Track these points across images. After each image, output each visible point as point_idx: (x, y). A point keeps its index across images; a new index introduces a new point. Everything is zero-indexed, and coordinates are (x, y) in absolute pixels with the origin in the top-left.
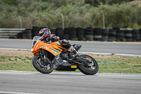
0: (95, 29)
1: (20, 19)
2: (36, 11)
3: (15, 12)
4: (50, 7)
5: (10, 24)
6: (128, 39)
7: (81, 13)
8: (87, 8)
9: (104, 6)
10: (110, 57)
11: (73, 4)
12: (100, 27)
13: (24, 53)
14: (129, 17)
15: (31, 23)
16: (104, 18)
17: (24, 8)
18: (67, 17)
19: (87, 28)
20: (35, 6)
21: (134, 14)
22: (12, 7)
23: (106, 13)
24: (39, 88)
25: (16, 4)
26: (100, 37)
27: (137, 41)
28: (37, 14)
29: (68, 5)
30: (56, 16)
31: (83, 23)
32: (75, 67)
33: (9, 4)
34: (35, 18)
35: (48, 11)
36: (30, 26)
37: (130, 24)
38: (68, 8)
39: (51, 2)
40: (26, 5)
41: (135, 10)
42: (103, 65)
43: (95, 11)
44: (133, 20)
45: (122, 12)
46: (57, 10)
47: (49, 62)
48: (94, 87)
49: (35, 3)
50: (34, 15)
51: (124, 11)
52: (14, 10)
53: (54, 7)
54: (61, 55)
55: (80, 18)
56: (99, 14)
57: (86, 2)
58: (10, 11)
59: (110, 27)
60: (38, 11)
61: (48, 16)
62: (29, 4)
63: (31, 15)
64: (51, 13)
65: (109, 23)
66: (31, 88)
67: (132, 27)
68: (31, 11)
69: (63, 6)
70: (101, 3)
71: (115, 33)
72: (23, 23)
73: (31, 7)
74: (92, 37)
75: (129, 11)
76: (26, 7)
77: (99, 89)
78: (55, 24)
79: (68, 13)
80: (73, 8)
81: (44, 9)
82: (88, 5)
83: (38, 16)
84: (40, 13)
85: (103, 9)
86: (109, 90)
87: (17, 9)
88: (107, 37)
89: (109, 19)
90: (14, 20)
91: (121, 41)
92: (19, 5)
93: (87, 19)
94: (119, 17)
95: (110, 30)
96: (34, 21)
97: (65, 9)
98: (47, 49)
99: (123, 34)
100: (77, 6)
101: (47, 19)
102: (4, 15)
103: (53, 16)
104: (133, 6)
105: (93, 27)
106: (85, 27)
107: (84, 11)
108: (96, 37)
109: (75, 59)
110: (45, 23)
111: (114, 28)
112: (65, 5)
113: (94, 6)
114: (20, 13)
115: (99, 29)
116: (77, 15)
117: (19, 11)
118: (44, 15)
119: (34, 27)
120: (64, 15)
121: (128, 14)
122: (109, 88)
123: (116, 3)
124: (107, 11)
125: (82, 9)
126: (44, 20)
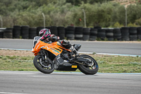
0: (76, 28)
2: (17, 10)
4: (31, 6)
6: (109, 38)
7: (63, 12)
8: (68, 7)
9: (85, 5)
11: (55, 3)
12: (81, 26)
13: (4, 52)
14: (110, 16)
15: (12, 22)
16: (85, 17)
17: (5, 7)
18: (48, 16)
19: (69, 27)
20: (16, 5)
21: (115, 13)
23: (87, 12)
24: (20, 88)
26: (81, 36)
27: (118, 40)
28: (18, 13)
29: (50, 4)
30: (37, 16)
31: (64, 22)
34: (16, 17)
35: (29, 10)
36: (11, 25)
37: (111, 23)
38: (49, 7)
39: (32, 1)
40: (7, 4)
41: (117, 9)
43: (76, 10)
44: (115, 19)
45: (103, 11)
46: (39, 9)
47: (50, 62)
48: (75, 87)
49: (16, 2)
50: (15, 14)
51: (105, 10)
53: (35, 6)
54: (61, 56)
55: (61, 17)
56: (80, 13)
57: (67, 2)
59: (91, 27)
60: (19, 10)
61: (29, 16)
62: (10, 3)
63: (12, 14)
64: (32, 12)
65: (90, 22)
66: (12, 87)
67: (113, 26)
68: (12, 10)
69: (44, 5)
70: (82, 2)
71: (96, 32)
72: (4, 22)
73: (12, 7)
74: (73, 36)
75: (111, 10)
76: (7, 6)
77: (80, 89)
78: (37, 23)
79: (49, 12)
80: (54, 7)
81: (25, 8)
82: (69, 4)
83: (19, 15)
84: (21, 12)
85: (85, 8)
86: (90, 89)
88: (88, 36)
89: (90, 18)
91: (103, 40)
93: (68, 18)
94: (100, 16)
95: (92, 29)
96: (15, 20)
97: (46, 8)
98: (48, 49)
99: (104, 33)
100: (59, 5)
101: (28, 18)
103: (34, 16)
104: (114, 5)
105: (75, 26)
106: (66, 27)
107: (65, 10)
108: (78, 36)
110: (26, 23)
111: (95, 28)
112: (46, 4)
113: (76, 5)
115: (81, 28)
116: (58, 14)
118: (25, 14)
119: (14, 27)
120: (45, 14)
121: (109, 13)
123: (97, 2)
124: (88, 10)
125: (63, 9)
126: (26, 20)
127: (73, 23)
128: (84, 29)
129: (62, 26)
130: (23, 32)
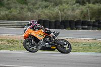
0: (83, 21)
1: (29, 14)
2: (41, 8)
3: (26, 9)
4: (51, 6)
5: (22, 17)
7: (73, 10)
8: (77, 6)
9: (89, 5)
10: (94, 41)
11: (67, 3)
12: (86, 20)
15: (37, 17)
16: (89, 14)
17: (32, 6)
18: (63, 13)
19: (77, 21)
20: (40, 5)
22: (24, 6)
23: (91, 10)
25: (26, 3)
26: (86, 27)
28: (41, 11)
29: (64, 4)
30: (55, 12)
31: (74, 17)
32: (55, 48)
33: (21, 3)
34: (40, 13)
35: (50, 8)
36: (36, 19)
38: (63, 6)
39: (51, 2)
40: (34, 4)
42: (89, 47)
43: (83, 8)
46: (56, 8)
47: (36, 44)
49: (40, 3)
50: (39, 11)
52: (25, 8)
53: (54, 5)
54: (44, 40)
55: (72, 14)
56: (86, 10)
57: (77, 2)
58: (22, 8)
59: (93, 20)
60: (42, 8)
61: (49, 12)
62: (36, 3)
63: (37, 11)
64: (52, 10)
65: (93, 17)
68: (37, 8)
69: (60, 5)
70: (87, 3)
71: (97, 24)
72: (31, 17)
73: (37, 6)
74: (81, 27)
76: (34, 6)
78: (54, 18)
79: (64, 10)
80: (67, 6)
81: (46, 7)
82: (78, 4)
83: (42, 12)
84: (44, 10)
85: (89, 7)
87: (27, 7)
88: (92, 27)
89: (93, 14)
90: (25, 15)
92: (29, 4)
93: (77, 14)
94: (100, 12)
95: (94, 22)
96: (39, 15)
97: (61, 7)
98: (34, 35)
100: (70, 5)
101: (49, 14)
102: (18, 11)
103: (53, 12)
106: (76, 20)
107: (75, 9)
108: (84, 27)
109: (55, 42)
110: (47, 17)
111: (96, 21)
112: (62, 4)
113: (82, 5)
114: (29, 10)
116: (70, 11)
117: (29, 9)
118: (46, 11)
119: (39, 20)
120: (60, 11)
122: (92, 63)
123: (98, 3)
124: (91, 8)
125: (73, 7)
126: (47, 15)
127: (80, 18)
128: (89, 22)
129: (73, 20)
130: (45, 24)
